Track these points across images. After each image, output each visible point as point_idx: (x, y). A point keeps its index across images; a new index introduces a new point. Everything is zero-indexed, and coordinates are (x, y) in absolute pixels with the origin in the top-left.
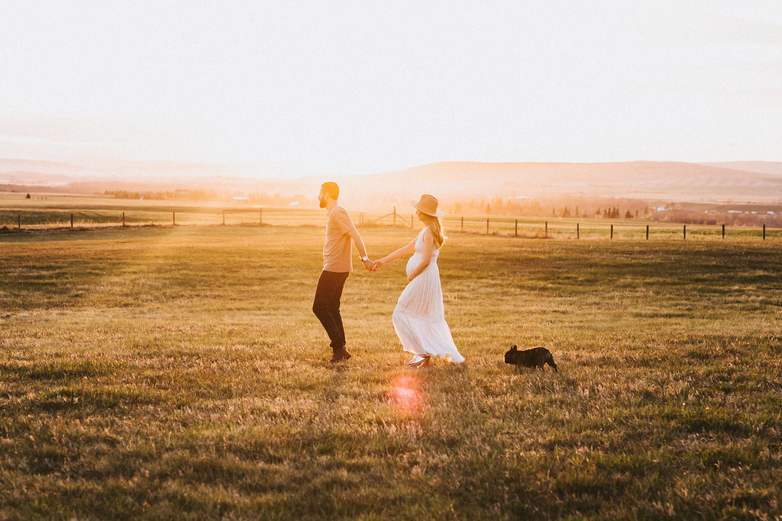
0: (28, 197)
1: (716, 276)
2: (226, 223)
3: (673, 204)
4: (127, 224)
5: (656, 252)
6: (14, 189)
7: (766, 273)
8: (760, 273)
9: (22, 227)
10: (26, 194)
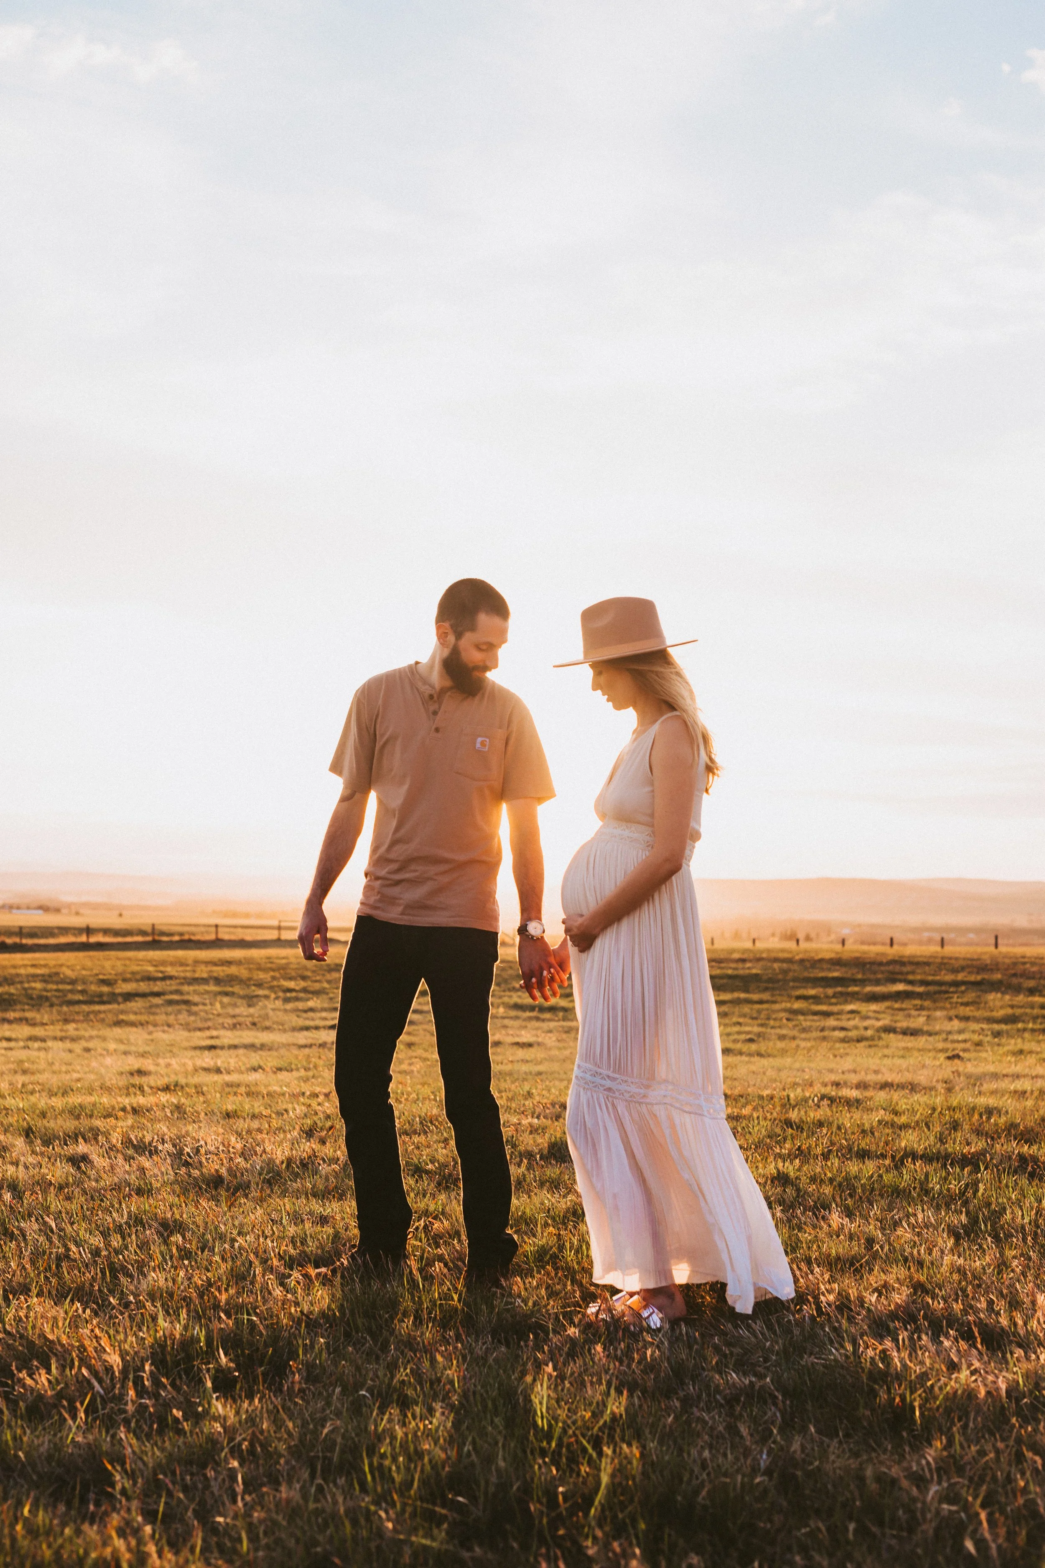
0: (121, 915)
1: (830, 991)
2: (283, 937)
3: (859, 926)
4: (157, 938)
5: (759, 960)
6: (108, 907)
7: (909, 988)
8: (900, 987)
9: (24, 941)
10: (118, 912)
